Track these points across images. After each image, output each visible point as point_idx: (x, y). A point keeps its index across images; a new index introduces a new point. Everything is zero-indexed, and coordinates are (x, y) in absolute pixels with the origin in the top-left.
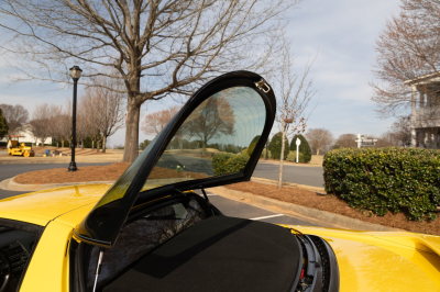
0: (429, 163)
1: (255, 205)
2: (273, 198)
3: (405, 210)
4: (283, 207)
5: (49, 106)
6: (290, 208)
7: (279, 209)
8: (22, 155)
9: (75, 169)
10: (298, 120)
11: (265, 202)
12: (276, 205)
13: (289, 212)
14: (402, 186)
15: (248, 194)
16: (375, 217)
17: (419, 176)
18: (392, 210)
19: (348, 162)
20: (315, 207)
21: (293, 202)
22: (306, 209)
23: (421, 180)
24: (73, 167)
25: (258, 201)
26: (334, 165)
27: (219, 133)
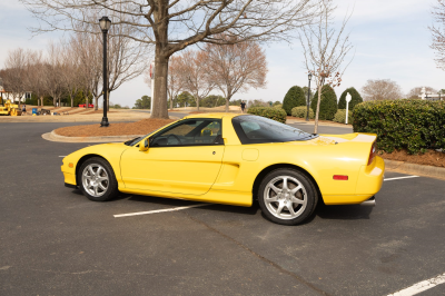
0: (421, 111)
3: (405, 147)
5: (25, 51)
8: (9, 114)
9: (107, 125)
10: (333, 74)
14: (403, 128)
16: (385, 154)
17: (414, 120)
18: (396, 147)
19: (369, 112)
23: (416, 123)
24: (105, 122)
26: (360, 115)
27: (247, 85)
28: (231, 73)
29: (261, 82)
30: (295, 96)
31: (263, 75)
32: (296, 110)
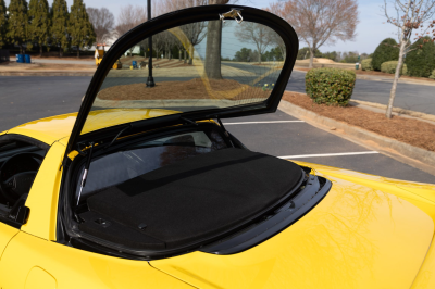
1: (347, 137)
2: (372, 130)
4: (382, 144)
6: (390, 145)
7: (376, 145)
9: (153, 85)
10: (426, 24)
11: (360, 135)
12: (374, 139)
13: (388, 149)
15: (342, 124)
20: (423, 146)
21: (396, 137)
22: (410, 148)
24: (151, 82)
25: (353, 134)
27: (334, 38)
28: (318, 24)
29: (350, 34)
30: (387, 50)
31: (353, 26)
32: (385, 65)
